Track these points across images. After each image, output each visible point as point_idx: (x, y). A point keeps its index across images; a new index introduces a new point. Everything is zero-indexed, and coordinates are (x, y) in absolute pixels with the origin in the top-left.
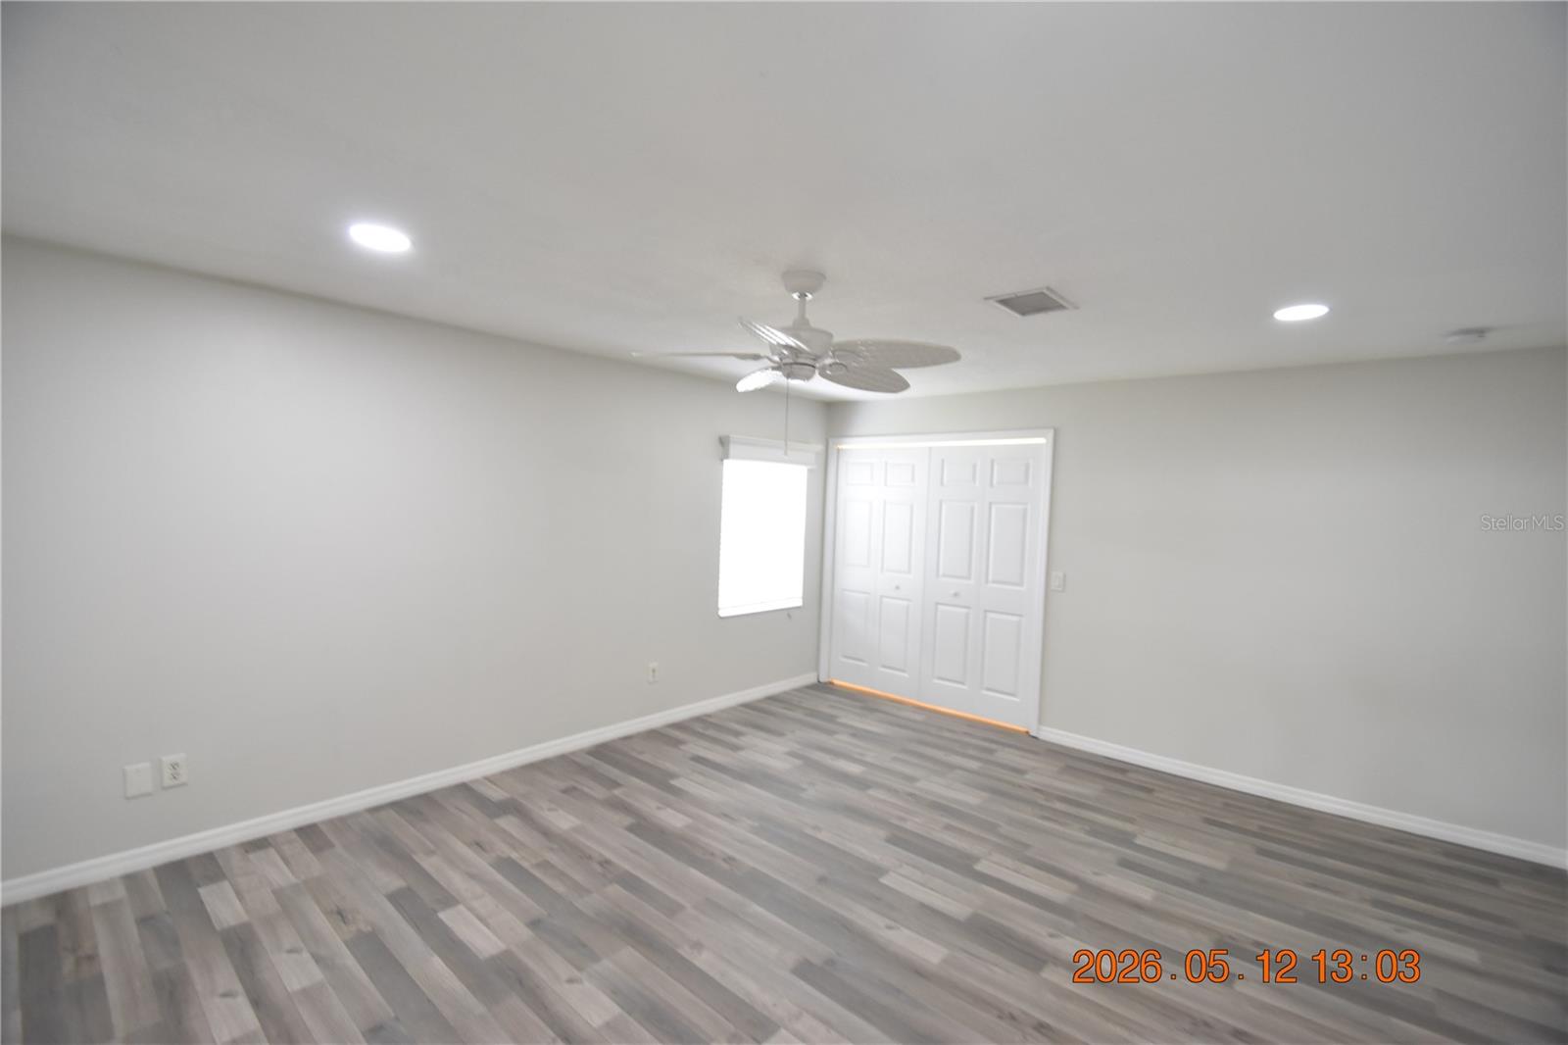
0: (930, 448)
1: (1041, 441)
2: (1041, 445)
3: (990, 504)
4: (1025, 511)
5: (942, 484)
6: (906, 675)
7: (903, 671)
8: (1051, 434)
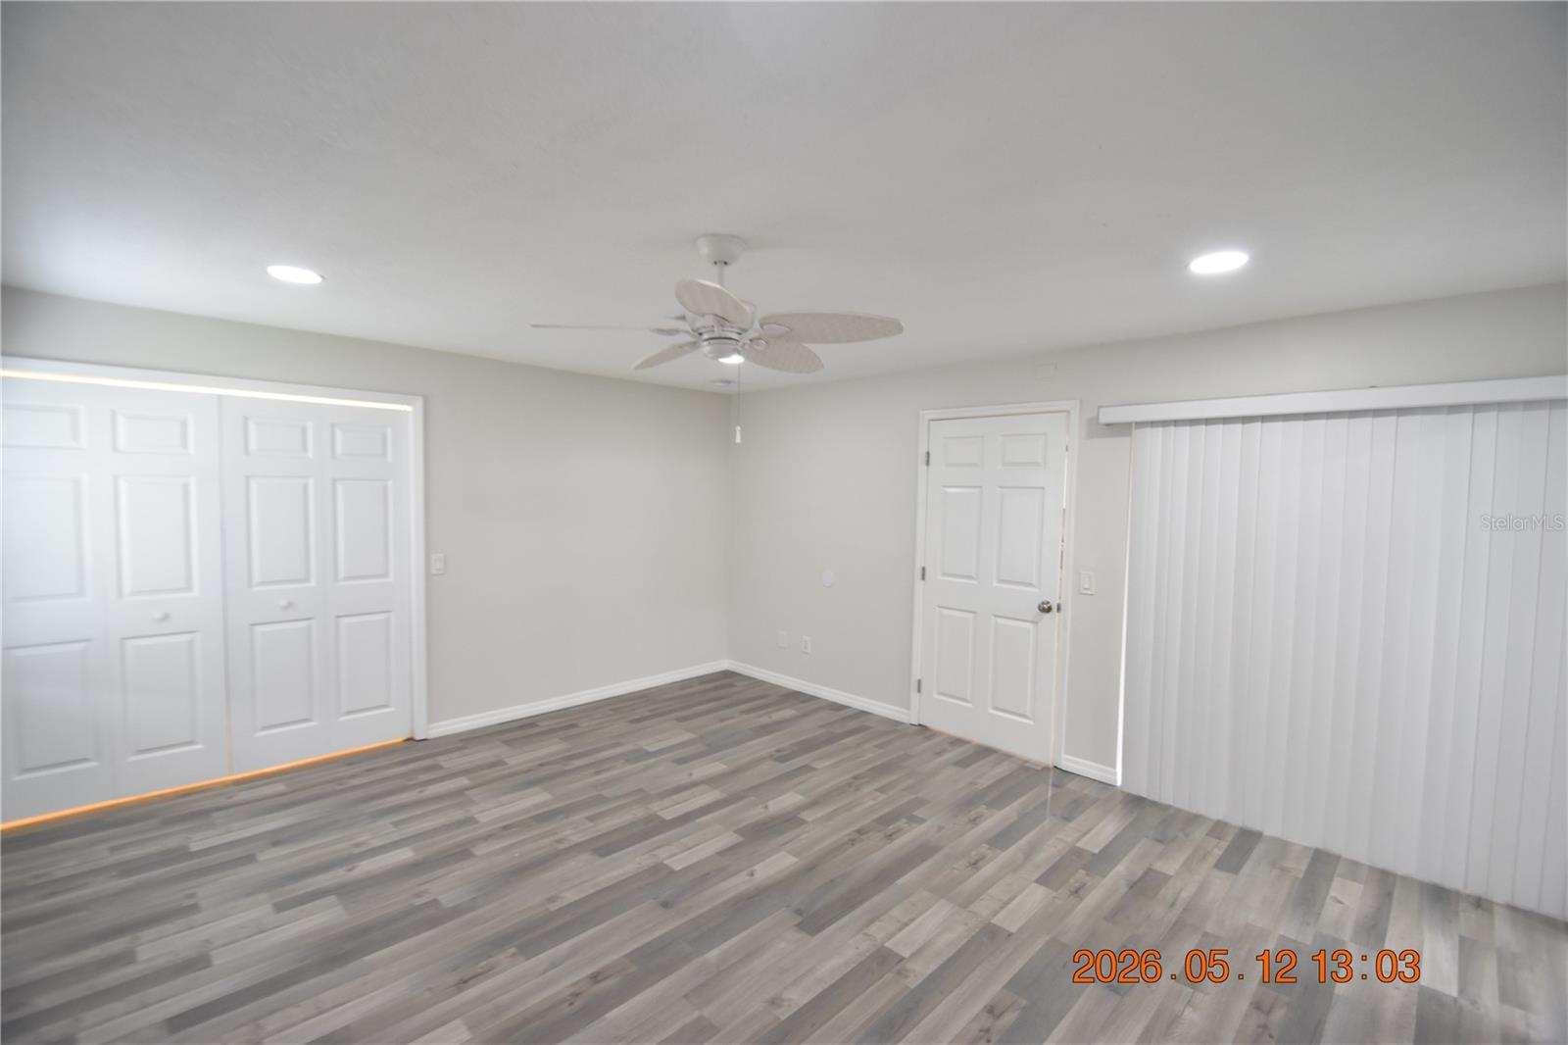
0: (220, 397)
1: (407, 410)
2: (408, 412)
3: (334, 481)
4: (385, 488)
5: (247, 451)
6: (199, 747)
7: (191, 743)
8: (419, 402)
